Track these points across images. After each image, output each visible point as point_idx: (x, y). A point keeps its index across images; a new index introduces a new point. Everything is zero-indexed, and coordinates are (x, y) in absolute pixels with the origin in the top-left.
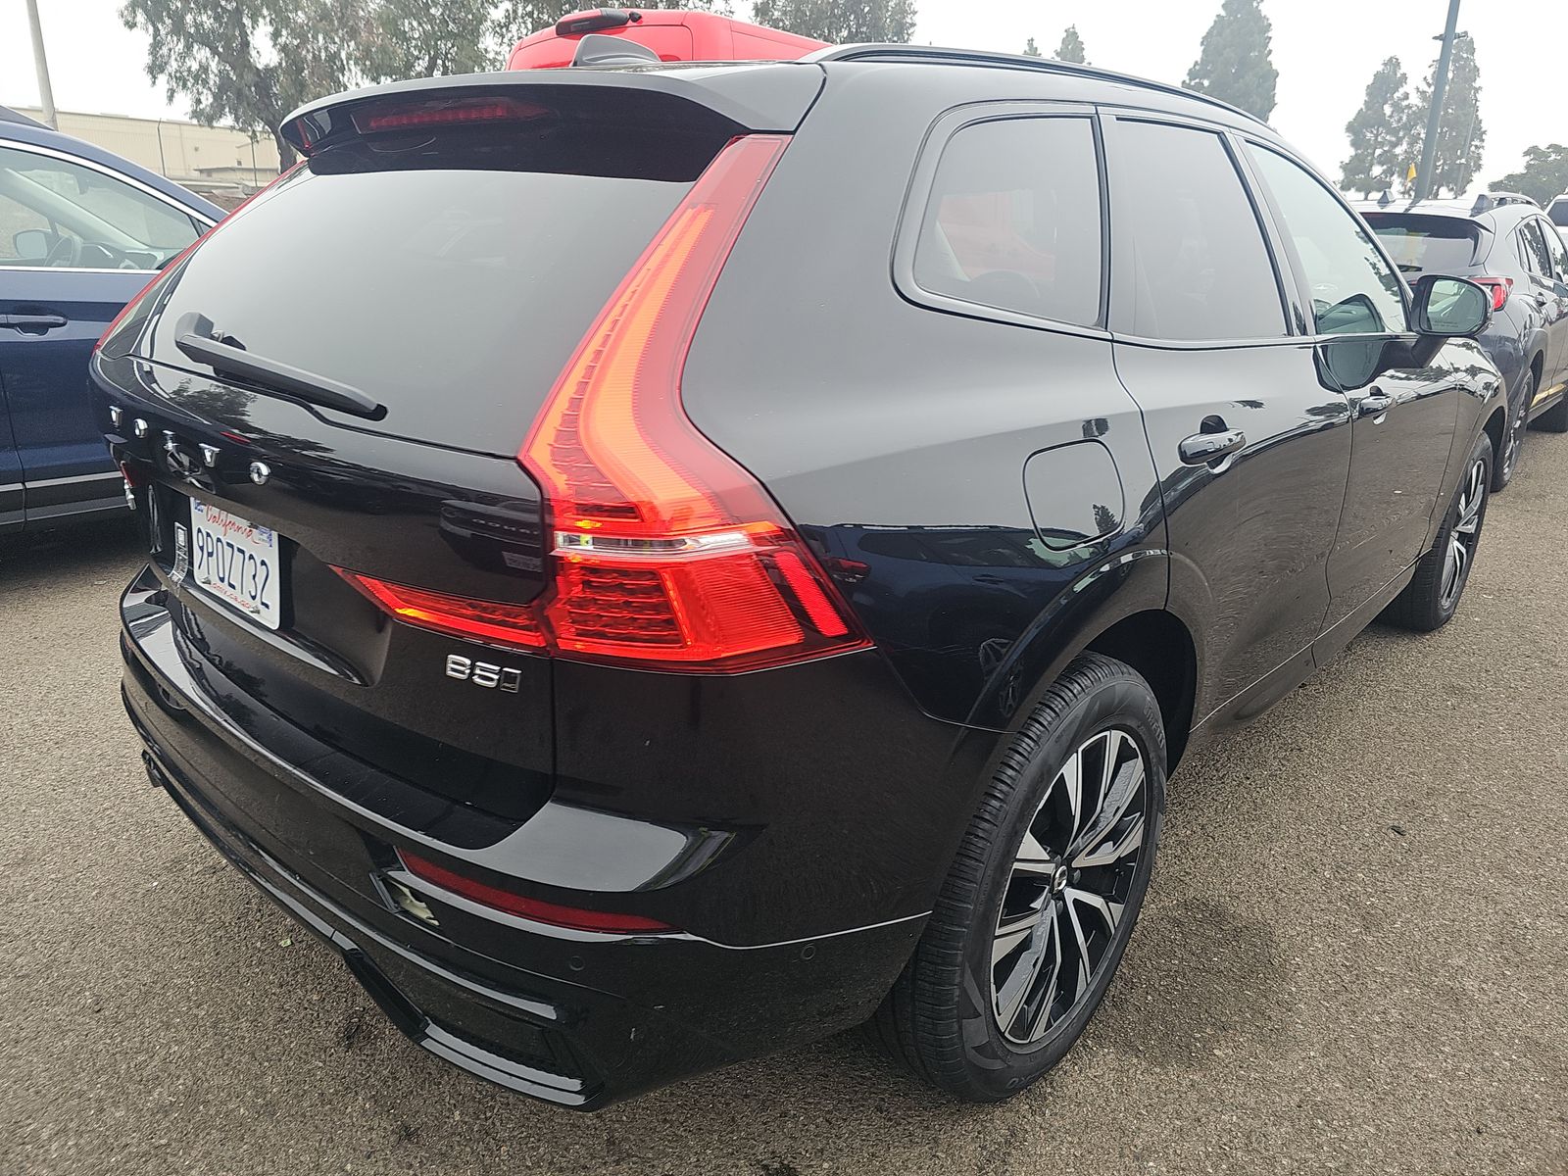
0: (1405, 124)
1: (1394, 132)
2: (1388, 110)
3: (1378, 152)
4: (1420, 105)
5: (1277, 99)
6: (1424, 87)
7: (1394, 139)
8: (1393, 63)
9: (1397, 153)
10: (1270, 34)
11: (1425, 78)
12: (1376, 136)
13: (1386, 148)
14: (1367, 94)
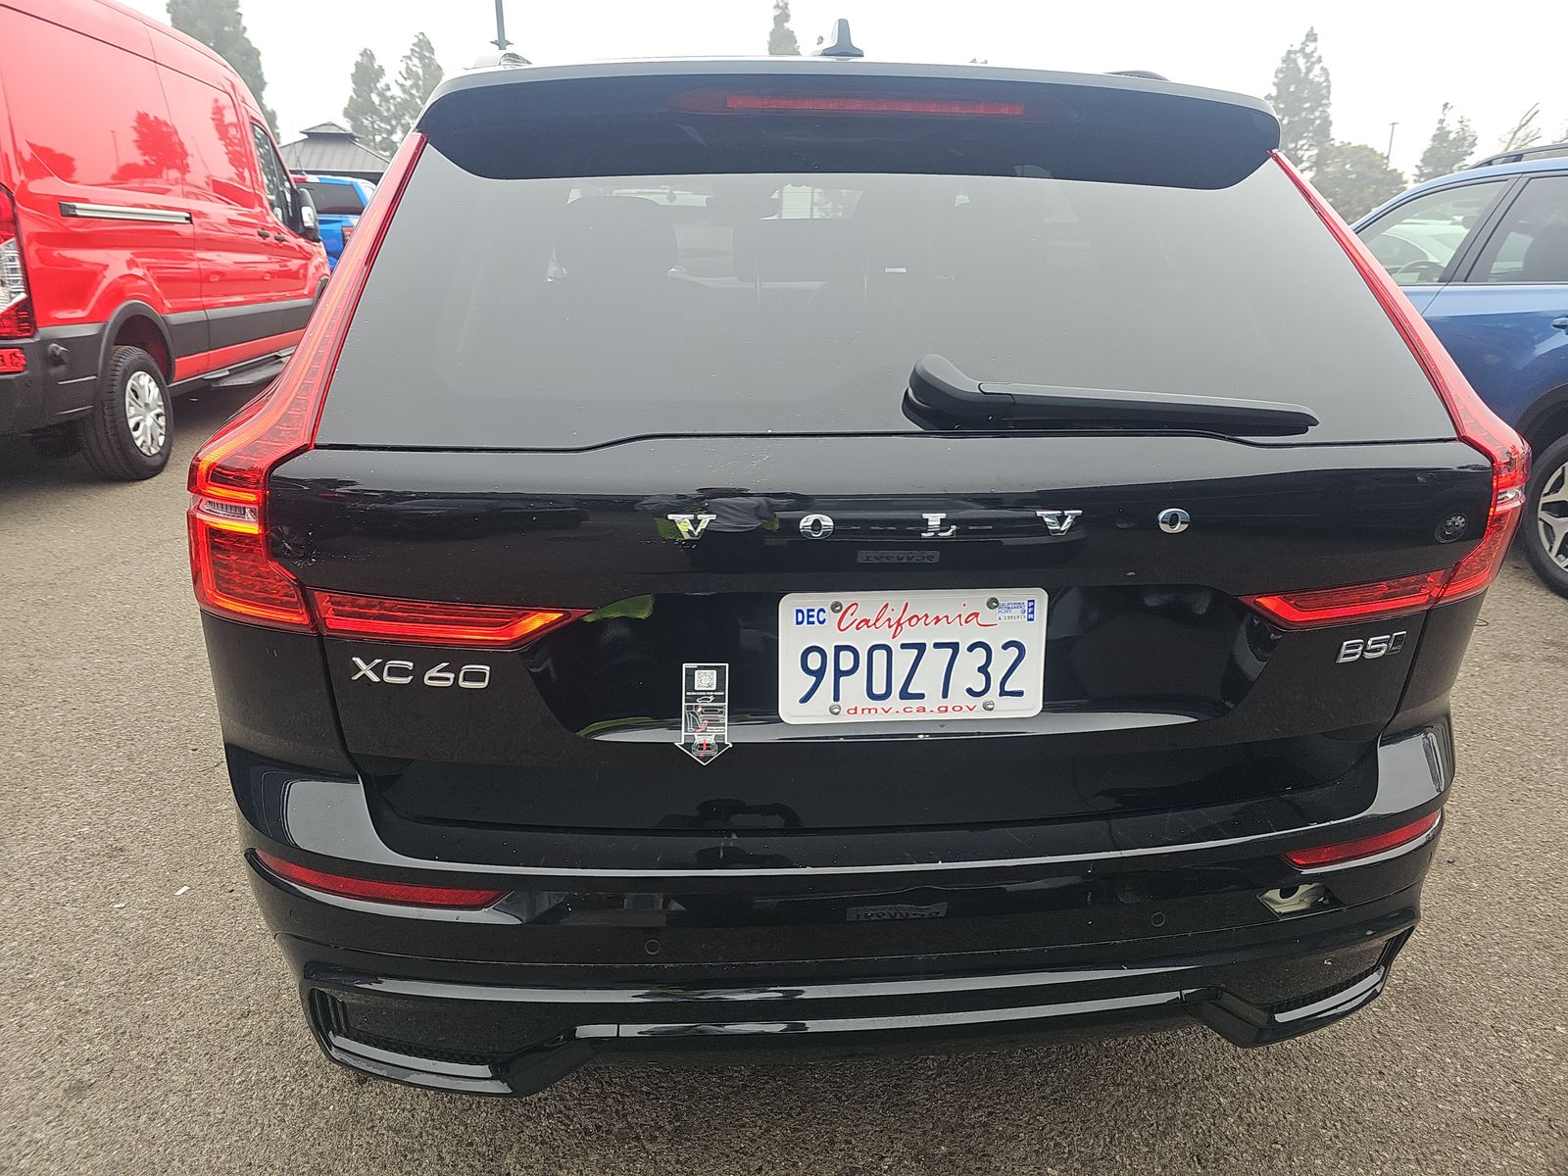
0: (394, 114)
1: (387, 121)
2: (376, 99)
3: (378, 138)
4: (403, 96)
5: (266, 78)
6: (401, 81)
7: (389, 127)
8: (368, 55)
9: (395, 140)
10: (239, 10)
11: (400, 73)
12: (373, 123)
13: (385, 136)
14: (354, 82)
